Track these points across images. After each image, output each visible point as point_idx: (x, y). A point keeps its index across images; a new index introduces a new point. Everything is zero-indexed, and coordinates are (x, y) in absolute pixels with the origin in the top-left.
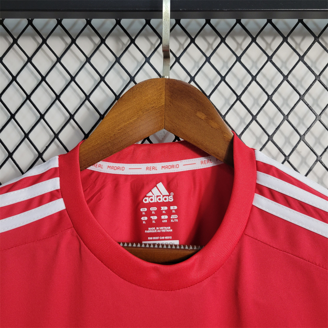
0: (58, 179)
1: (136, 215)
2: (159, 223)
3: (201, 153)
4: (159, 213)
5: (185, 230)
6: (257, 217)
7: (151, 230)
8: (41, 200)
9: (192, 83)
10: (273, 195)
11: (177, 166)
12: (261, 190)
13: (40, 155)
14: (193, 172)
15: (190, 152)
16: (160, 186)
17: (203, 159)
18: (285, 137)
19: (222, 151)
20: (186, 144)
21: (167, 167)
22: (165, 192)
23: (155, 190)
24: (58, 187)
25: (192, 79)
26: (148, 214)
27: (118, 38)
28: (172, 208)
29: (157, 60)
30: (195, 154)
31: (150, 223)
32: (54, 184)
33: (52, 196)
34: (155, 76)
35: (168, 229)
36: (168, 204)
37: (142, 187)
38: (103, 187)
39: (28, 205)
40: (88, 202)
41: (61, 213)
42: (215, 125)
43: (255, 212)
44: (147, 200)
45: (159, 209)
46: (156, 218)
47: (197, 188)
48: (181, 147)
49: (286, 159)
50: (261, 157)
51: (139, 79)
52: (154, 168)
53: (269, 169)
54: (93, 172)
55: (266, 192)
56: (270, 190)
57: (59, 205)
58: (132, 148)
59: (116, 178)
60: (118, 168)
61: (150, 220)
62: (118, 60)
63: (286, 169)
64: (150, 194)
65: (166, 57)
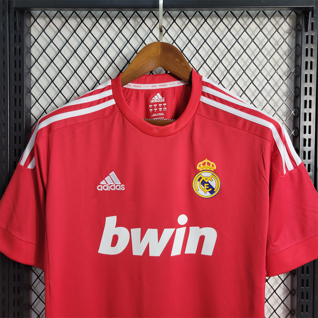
0: (111, 90)
1: (147, 108)
2: (158, 112)
3: (178, 78)
4: (158, 107)
5: (170, 114)
6: (202, 106)
7: (154, 115)
8: (104, 100)
9: (174, 45)
10: (209, 96)
11: (166, 85)
12: (204, 94)
13: (98, 82)
14: (174, 88)
15: (172, 78)
16: (158, 94)
17: (178, 81)
18: (221, 72)
19: (187, 77)
20: (170, 74)
21: (161, 86)
22: (160, 97)
23: (156, 97)
24: (112, 94)
25: (174, 41)
26: (153, 108)
28: (164, 104)
29: (156, 32)
30: (175, 79)
31: (154, 112)
32: (110, 93)
33: (109, 98)
34: (155, 40)
35: (162, 114)
36: (162, 103)
37: (150, 95)
38: (131, 95)
39: (99, 102)
40: (126, 101)
41: (113, 106)
42: (184, 64)
43: (201, 103)
44: (152, 101)
45: (158, 105)
46: (156, 109)
47: (176, 95)
48: (168, 76)
49: (220, 82)
50: (205, 79)
51: (148, 42)
52: (155, 86)
53: (208, 85)
54: (126, 88)
55: (206, 95)
56: (208, 94)
57: (112, 102)
58: (145, 76)
59: (137, 91)
60: (138, 86)
61: (154, 110)
63: (220, 87)
64: (153, 98)
65: (161, 31)
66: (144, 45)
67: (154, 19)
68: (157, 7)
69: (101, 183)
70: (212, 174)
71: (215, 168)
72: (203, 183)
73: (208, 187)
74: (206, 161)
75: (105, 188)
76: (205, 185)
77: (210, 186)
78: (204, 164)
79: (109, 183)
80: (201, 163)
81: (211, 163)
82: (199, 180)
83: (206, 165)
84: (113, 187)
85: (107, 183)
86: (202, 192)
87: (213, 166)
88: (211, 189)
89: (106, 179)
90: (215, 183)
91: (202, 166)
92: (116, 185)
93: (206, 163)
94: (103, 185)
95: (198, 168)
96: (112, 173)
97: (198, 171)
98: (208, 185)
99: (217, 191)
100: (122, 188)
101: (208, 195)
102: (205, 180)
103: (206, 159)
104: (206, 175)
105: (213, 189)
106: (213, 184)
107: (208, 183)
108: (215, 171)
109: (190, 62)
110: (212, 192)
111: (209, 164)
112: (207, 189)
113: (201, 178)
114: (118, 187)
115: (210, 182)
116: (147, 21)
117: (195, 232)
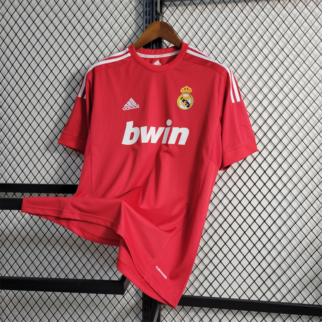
69: (125, 106)
70: (189, 95)
71: (191, 91)
72: (184, 101)
73: (186, 103)
74: (186, 87)
75: (128, 108)
76: (185, 102)
77: (187, 103)
78: (185, 89)
79: (130, 106)
80: (183, 88)
81: (189, 88)
82: (181, 99)
83: (186, 90)
84: (132, 107)
85: (128, 105)
86: (182, 106)
87: (190, 90)
88: (188, 105)
89: (127, 103)
90: (190, 101)
91: (183, 90)
92: (134, 106)
93: (186, 88)
94: (126, 107)
95: (181, 91)
96: (130, 99)
97: (181, 93)
98: (186, 102)
99: (191, 106)
100: (138, 107)
101: (186, 108)
102: (185, 99)
103: (187, 86)
104: (185, 96)
105: (189, 104)
106: (189, 101)
107: (186, 101)
108: (191, 93)
109: (177, 34)
110: (188, 106)
111: (188, 89)
112: (186, 104)
113: (182, 98)
115: (187, 100)
117: (176, 131)
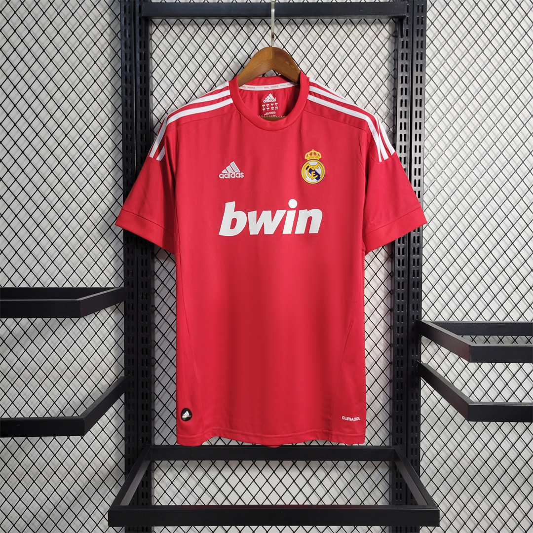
0: (229, 91)
1: (260, 108)
2: (270, 110)
3: (288, 80)
4: (270, 106)
5: (282, 112)
6: (309, 103)
7: (267, 114)
8: (223, 99)
9: (284, 49)
10: (315, 95)
11: (278, 86)
12: (311, 93)
13: (215, 85)
14: (284, 89)
15: (283, 80)
16: (270, 95)
17: (288, 83)
19: (296, 79)
20: (282, 76)
21: (273, 87)
22: (272, 97)
23: (268, 97)
24: (229, 94)
25: (284, 47)
26: (266, 107)
27: (248, 27)
28: (275, 104)
29: (268, 38)
30: (285, 81)
31: (266, 111)
32: (228, 93)
33: (227, 97)
34: (266, 46)
35: (274, 113)
36: (274, 103)
37: (263, 96)
38: (246, 96)
39: (218, 101)
40: (242, 100)
41: (231, 104)
42: (293, 67)
43: (308, 101)
44: (265, 101)
45: (270, 105)
46: (269, 108)
47: (286, 96)
48: (280, 78)
49: (327, 84)
50: (312, 80)
51: (260, 47)
52: (268, 87)
53: (314, 85)
54: (241, 90)
55: (313, 93)
56: (314, 93)
57: (230, 101)
58: (258, 79)
59: (251, 92)
60: (252, 88)
61: (266, 109)
62: (249, 38)
63: (326, 88)
64: (266, 99)
65: (273, 37)
66: (256, 51)
67: (266, 26)
68: (269, 15)
69: (223, 172)
70: (319, 163)
71: (321, 157)
72: (311, 171)
73: (315, 174)
74: (313, 151)
75: (226, 176)
76: (312, 172)
77: (316, 173)
78: (311, 154)
79: (230, 172)
80: (309, 153)
81: (317, 153)
83: (313, 155)
84: (233, 176)
85: (228, 172)
87: (319, 155)
88: (317, 176)
89: (227, 168)
90: (321, 170)
91: (309, 156)
92: (236, 173)
94: (224, 174)
95: (306, 158)
96: (232, 163)
97: (306, 161)
99: (322, 177)
100: (242, 175)
101: (315, 181)
102: (312, 168)
104: (313, 164)
106: (319, 171)
107: (315, 170)
108: (320, 160)
110: (318, 179)
111: (315, 154)
112: (314, 176)
113: (308, 167)
114: (238, 175)
115: (316, 170)
116: (259, 28)
117: (304, 214)
